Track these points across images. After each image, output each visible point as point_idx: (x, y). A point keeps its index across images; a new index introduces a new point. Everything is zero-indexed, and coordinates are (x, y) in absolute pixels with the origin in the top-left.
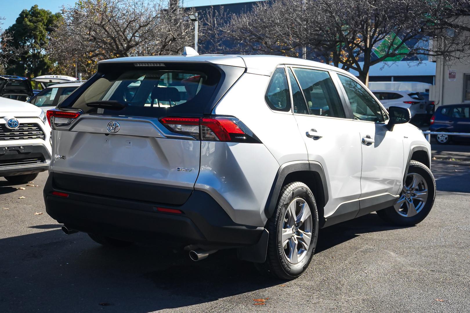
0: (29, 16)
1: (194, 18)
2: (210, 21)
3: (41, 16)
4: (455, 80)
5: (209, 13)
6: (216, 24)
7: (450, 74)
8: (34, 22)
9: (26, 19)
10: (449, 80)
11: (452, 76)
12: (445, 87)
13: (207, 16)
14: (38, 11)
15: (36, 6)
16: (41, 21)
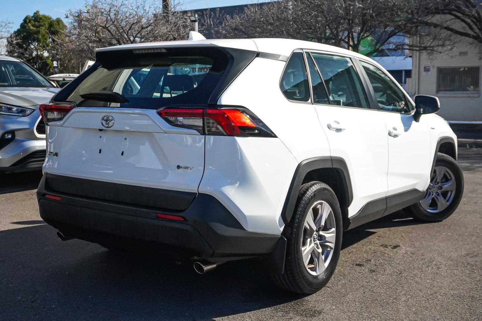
0: (32, 22)
1: (194, 19)
2: (207, 22)
3: (44, 21)
4: (430, 73)
5: (207, 14)
6: (212, 25)
7: (425, 68)
8: (37, 27)
9: (30, 24)
10: (424, 73)
11: (427, 70)
12: (421, 80)
13: (204, 17)
14: (41, 17)
15: (38, 12)
16: (42, 26)
